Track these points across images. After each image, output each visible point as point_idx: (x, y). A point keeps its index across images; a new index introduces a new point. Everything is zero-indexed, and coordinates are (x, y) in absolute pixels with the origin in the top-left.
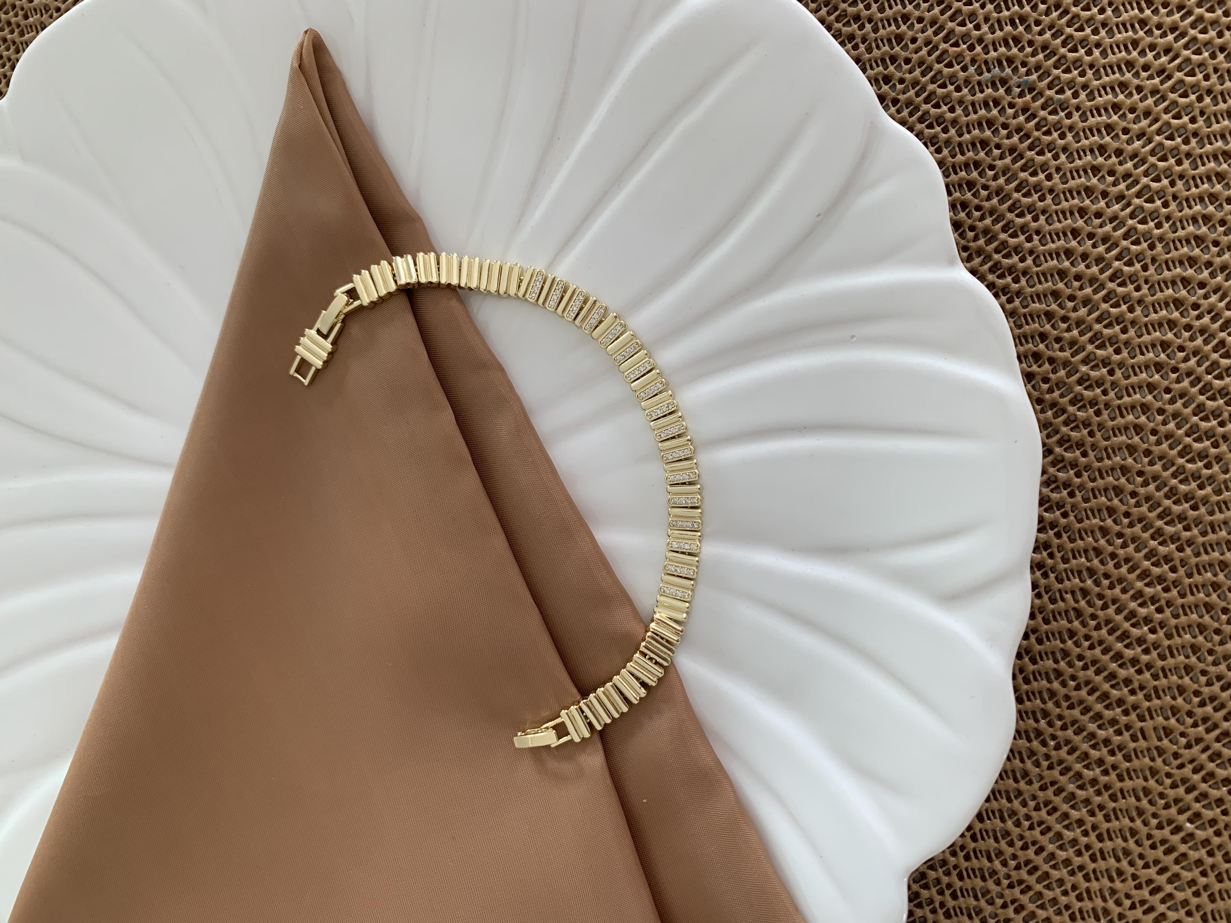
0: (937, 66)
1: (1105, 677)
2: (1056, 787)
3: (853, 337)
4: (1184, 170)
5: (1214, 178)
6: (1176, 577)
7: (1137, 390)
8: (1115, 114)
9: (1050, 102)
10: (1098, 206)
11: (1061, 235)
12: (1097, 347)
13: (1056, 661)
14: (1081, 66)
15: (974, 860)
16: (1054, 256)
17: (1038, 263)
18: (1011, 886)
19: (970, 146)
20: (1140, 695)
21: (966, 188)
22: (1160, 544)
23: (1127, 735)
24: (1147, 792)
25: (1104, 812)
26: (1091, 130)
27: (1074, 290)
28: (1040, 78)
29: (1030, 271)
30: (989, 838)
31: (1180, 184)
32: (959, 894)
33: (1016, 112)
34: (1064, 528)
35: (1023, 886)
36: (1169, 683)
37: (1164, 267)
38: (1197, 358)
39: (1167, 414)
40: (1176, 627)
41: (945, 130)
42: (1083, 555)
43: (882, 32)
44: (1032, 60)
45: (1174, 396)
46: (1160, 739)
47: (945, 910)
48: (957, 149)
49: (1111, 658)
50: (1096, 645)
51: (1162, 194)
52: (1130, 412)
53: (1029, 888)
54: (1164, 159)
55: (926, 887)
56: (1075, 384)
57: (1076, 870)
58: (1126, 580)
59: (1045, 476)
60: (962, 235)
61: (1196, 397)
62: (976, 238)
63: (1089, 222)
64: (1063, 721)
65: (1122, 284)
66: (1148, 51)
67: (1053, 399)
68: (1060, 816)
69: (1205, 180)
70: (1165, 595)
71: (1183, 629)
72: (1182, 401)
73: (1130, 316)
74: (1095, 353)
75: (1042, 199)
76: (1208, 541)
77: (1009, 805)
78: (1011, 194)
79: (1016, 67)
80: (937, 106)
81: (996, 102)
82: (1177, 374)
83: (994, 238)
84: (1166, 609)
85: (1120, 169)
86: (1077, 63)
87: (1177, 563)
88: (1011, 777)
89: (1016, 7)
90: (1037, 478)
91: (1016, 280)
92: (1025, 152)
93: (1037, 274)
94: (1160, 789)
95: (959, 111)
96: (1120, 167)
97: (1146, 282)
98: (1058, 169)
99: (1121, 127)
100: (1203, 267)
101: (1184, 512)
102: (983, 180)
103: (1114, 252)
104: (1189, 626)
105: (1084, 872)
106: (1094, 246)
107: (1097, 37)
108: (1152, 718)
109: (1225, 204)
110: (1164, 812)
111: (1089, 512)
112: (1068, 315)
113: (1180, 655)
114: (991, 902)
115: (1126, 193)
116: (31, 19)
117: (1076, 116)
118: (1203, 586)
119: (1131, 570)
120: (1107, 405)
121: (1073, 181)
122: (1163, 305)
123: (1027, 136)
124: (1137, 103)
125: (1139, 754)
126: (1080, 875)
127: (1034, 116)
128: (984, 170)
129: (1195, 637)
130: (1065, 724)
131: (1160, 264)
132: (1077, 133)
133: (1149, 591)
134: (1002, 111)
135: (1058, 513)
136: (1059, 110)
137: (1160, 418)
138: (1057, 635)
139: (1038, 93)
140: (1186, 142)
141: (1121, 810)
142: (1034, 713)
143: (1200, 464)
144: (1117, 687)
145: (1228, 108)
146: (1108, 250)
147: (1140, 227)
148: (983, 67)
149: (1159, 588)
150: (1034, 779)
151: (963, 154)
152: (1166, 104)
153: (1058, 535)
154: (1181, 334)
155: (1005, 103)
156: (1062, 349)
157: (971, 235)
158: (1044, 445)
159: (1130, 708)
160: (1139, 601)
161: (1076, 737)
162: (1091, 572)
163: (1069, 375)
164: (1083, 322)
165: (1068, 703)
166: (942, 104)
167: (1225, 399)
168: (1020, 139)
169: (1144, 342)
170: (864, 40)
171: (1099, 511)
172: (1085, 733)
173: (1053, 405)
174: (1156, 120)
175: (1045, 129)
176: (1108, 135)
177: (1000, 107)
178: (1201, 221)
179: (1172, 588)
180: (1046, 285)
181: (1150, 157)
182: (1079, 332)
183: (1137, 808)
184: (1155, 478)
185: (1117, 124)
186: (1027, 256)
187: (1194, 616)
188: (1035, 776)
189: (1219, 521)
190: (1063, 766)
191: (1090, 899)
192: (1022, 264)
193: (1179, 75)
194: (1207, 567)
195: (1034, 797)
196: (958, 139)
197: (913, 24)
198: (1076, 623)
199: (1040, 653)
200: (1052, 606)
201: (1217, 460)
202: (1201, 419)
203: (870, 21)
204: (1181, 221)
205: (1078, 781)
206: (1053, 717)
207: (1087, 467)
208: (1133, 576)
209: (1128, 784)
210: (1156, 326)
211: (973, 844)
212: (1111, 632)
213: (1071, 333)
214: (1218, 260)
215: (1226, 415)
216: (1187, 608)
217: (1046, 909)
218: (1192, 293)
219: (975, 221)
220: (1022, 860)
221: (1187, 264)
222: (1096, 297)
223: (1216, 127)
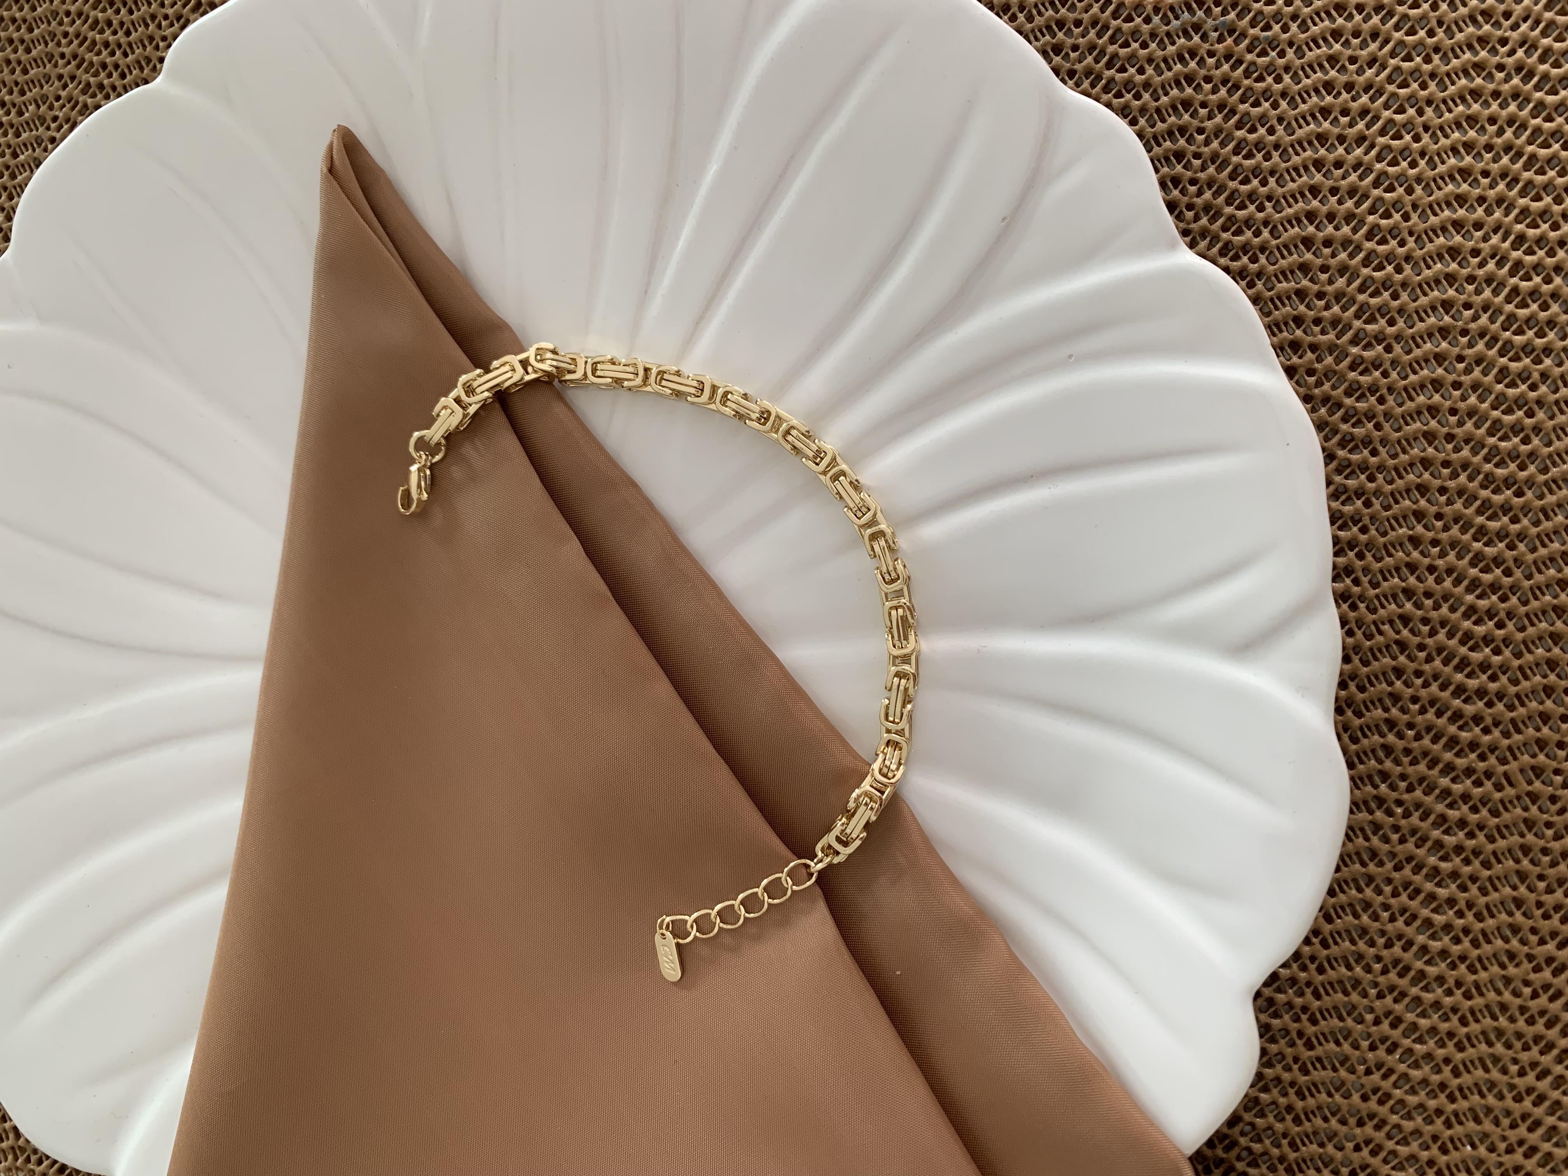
0: (1114, 23)
1: (1449, 719)
2: (1414, 863)
3: (1070, 356)
4: (1431, 94)
5: (1468, 97)
6: (1513, 582)
7: (1423, 364)
8: (1337, 42)
9: (1256, 43)
10: (1336, 153)
11: (1298, 196)
12: (1366, 322)
13: (1386, 710)
15: (1330, 972)
16: (1294, 222)
17: (1276, 235)
18: (1380, 996)
19: (1170, 110)
20: (1496, 733)
21: (1174, 161)
22: (1486, 544)
23: (1488, 785)
24: (1526, 850)
25: (1478, 884)
26: (1311, 66)
27: (1326, 259)
28: (1240, 16)
29: (1267, 245)
30: (1343, 941)
31: (1429, 112)
32: (1319, 1016)
33: (1218, 61)
34: (1367, 545)
35: (1395, 994)
36: (1528, 711)
37: (1429, 212)
38: (1488, 314)
39: (1465, 386)
40: (1524, 642)
41: (1137, 97)
42: (1395, 575)
45: (1470, 364)
46: (1530, 783)
47: (1304, 1040)
48: (1156, 116)
49: (1452, 693)
50: (1431, 680)
51: (1410, 127)
52: (1420, 392)
53: (1403, 994)
54: (1404, 85)
55: (1276, 1015)
56: (1347, 371)
57: (1458, 962)
58: (1452, 596)
59: (1332, 488)
60: (1179, 218)
61: (1496, 361)
62: (1197, 218)
63: (1329, 175)
64: (1408, 781)
65: (1383, 241)
67: (1324, 393)
68: (1425, 899)
69: (1458, 101)
70: (1503, 605)
71: (1533, 642)
72: (1481, 368)
73: (1398, 277)
74: (1364, 330)
75: (1267, 157)
76: (1543, 530)
77: (1360, 896)
78: (1230, 159)
79: (1209, 8)
80: (1122, 70)
81: (1193, 54)
82: (1468, 337)
83: (1218, 214)
84: (1507, 622)
85: (1355, 106)
87: (1511, 563)
88: (1357, 861)
90: (1321, 492)
91: (1254, 260)
92: (1237, 106)
93: (1278, 248)
94: (1542, 843)
95: (1150, 71)
96: (1353, 104)
97: (1411, 234)
98: (1280, 120)
99: (1346, 57)
100: (1476, 204)
101: (1507, 501)
102: (1193, 148)
103: (1366, 205)
104: (1540, 638)
105: (1467, 963)
106: (1340, 202)
108: (1515, 758)
109: (1487, 126)
110: (1551, 872)
111: (1392, 521)
112: (1324, 289)
113: (1535, 675)
114: (1360, 1021)
115: (1367, 132)
116: (22, 157)
117: (1290, 53)
118: (1547, 586)
119: (1457, 582)
120: (1390, 389)
121: (1301, 131)
122: (1436, 258)
123: (1237, 87)
124: (1360, 25)
125: (1508, 805)
126: (1463, 967)
127: (1240, 62)
128: (1191, 135)
129: (1549, 650)
130: (1411, 784)
131: (1423, 211)
132: (1296, 73)
133: (1483, 604)
134: (1201, 62)
135: (1355, 529)
136: (1269, 50)
137: (1457, 393)
138: (1381, 677)
139: (1240, 35)
140: (1428, 60)
141: (1498, 878)
142: (1370, 777)
143: (1516, 440)
144: (1465, 728)
145: (1470, 12)
146: (1358, 204)
147: (1391, 170)
148: (1170, 14)
150: (1385, 858)
151: (1163, 121)
152: (1395, 19)
153: (1360, 556)
154: (1464, 288)
155: (1203, 52)
156: (1323, 332)
157: (1190, 215)
158: (1324, 450)
159: (1487, 751)
160: (1473, 618)
161: (1427, 798)
162: (1409, 593)
163: (1338, 361)
164: (1344, 294)
165: (1410, 758)
166: (1127, 66)
167: (1532, 357)
168: (1228, 91)
169: (1421, 306)
170: (1022, 8)
171: (1405, 517)
172: (1437, 791)
173: (1326, 400)
174: (1387, 41)
175: (1255, 75)
176: (1333, 69)
177: (1198, 58)
178: (1462, 150)
179: (1510, 595)
180: (1290, 259)
181: (1387, 86)
182: (1341, 308)
183: (1518, 872)
184: (1465, 466)
185: (1340, 53)
186: (1262, 228)
187: (1544, 625)
188: (1386, 855)
189: (1551, 504)
190: (1418, 836)
191: (1481, 994)
192: (1257, 239)
194: (1548, 562)
195: (1389, 881)
196: (1154, 104)
198: (1402, 659)
199: (1364, 702)
200: (1368, 643)
201: (1536, 431)
202: (1507, 386)
204: (1439, 155)
205: (1439, 851)
206: (1394, 778)
207: (1381, 468)
208: (1460, 589)
209: (1501, 844)
210: (1433, 285)
211: (1325, 952)
212: (1446, 662)
213: (1331, 311)
214: (1491, 193)
215: (1536, 376)
216: (1533, 617)
217: (1430, 1017)
218: (1467, 236)
219: (1191, 197)
220: (1388, 960)
221: (1455, 204)
222: (1354, 262)
223: (1459, 36)
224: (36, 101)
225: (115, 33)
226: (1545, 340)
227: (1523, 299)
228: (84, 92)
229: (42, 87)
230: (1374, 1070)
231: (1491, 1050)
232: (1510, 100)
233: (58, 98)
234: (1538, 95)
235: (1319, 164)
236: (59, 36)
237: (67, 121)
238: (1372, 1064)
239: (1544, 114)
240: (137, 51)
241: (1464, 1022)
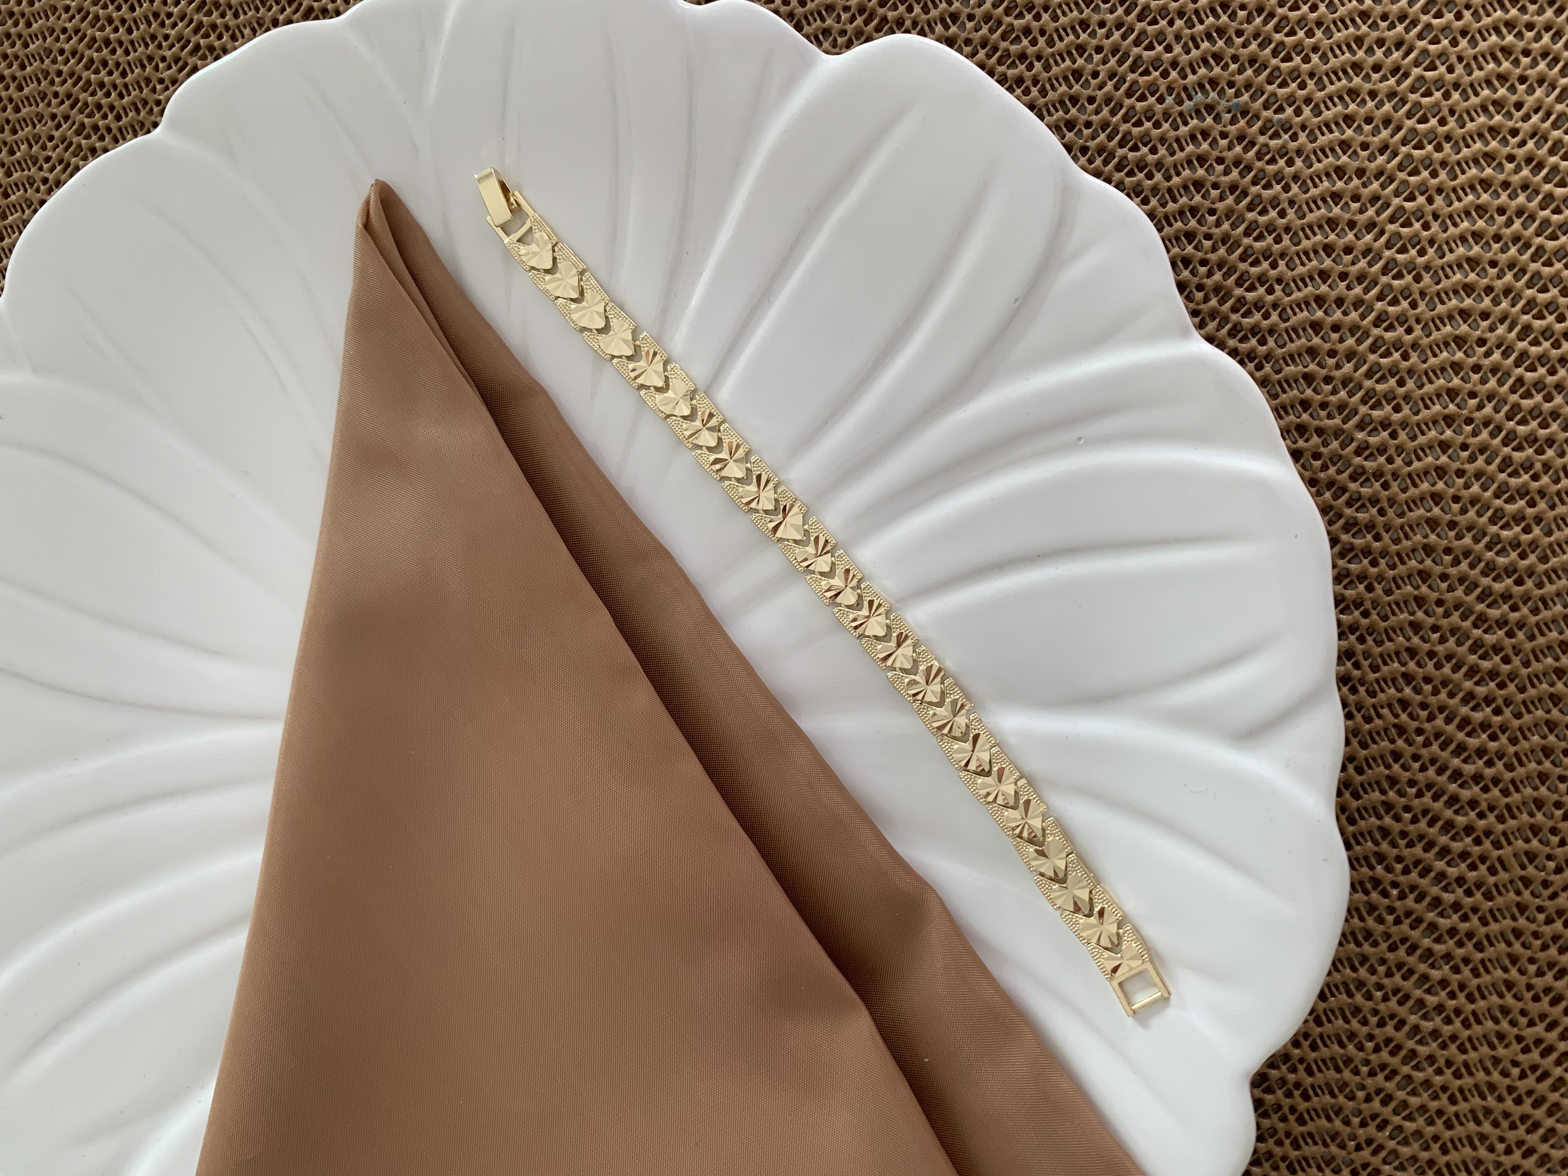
0: (1128, 102)
1: (1446, 802)
2: (1408, 944)
3: (1079, 439)
4: (1441, 183)
5: (1478, 187)
6: (1511, 669)
7: (1428, 451)
8: (1349, 128)
9: (1269, 125)
10: (1346, 239)
11: (1307, 280)
12: (1372, 408)
13: (1383, 792)
14: (1299, 76)
15: (1324, 1049)
16: (1303, 306)
17: (1285, 318)
18: (1372, 1074)
19: (1182, 191)
20: (1491, 818)
21: (1185, 241)
22: (1486, 632)
23: (1483, 869)
24: (1517, 933)
25: (1470, 966)
26: (1323, 151)
27: (1334, 344)
28: (1253, 98)
29: (1277, 328)
30: (1336, 1019)
32: (1311, 1093)
33: (1231, 142)
34: (1367, 629)
35: (1387, 1072)
36: (1523, 797)
37: (1436, 300)
38: (1493, 403)
39: (1468, 474)
40: (1521, 729)
41: (1149, 176)
42: (1395, 659)
43: (1055, 70)
44: (1239, 79)
45: (1473, 453)
46: (1523, 867)
47: (1296, 1115)
48: (1167, 196)
49: (1450, 777)
50: (1428, 765)
51: (1420, 214)
52: (1424, 479)
53: (1394, 1072)
54: (1415, 172)
55: (1269, 1090)
56: (1353, 455)
57: (1448, 1042)
58: (1451, 681)
59: (1335, 571)
60: (1189, 298)
61: (1499, 450)
62: (1206, 299)
63: (1338, 260)
64: (1404, 863)
65: (1390, 328)
66: (1375, 47)
67: (1329, 477)
68: (1419, 979)
69: (1468, 190)
70: (1502, 692)
71: (1529, 729)
72: (1484, 456)
73: (1405, 364)
74: (1370, 415)
75: (1278, 240)
76: (1542, 619)
77: (1354, 975)
78: (1241, 240)
79: (1223, 89)
80: (1135, 148)
82: (1472, 426)
83: (1228, 295)
84: (1505, 709)
85: (1366, 192)
86: (1295, 74)
87: (1510, 651)
88: (1353, 942)
89: (1211, 19)
90: (1328, 575)
91: (1263, 342)
92: (1249, 188)
93: (1287, 331)
94: (1533, 927)
95: (1162, 151)
96: (1364, 190)
97: (1418, 321)
98: (1291, 203)
99: (1358, 143)
100: (1483, 294)
101: (1507, 589)
102: (1204, 229)
103: (1374, 292)
104: (1536, 725)
105: (1458, 1043)
106: (1349, 288)
107: (1313, 40)
108: (1510, 843)
109: (1496, 216)
110: (1541, 955)
111: (1394, 606)
112: (1331, 374)
113: (1530, 762)
114: (1352, 1097)
115: (1377, 219)
117: (1303, 137)
118: (1544, 675)
119: (1456, 669)
120: (1395, 475)
121: (1312, 215)
122: (1442, 347)
123: (1249, 168)
124: (1372, 112)
125: (1501, 888)
126: (1453, 1048)
127: (1253, 144)
128: (1203, 216)
129: (1544, 737)
130: (1407, 866)
131: (1431, 298)
132: (1308, 157)
133: (1481, 690)
134: (1214, 144)
135: (1357, 613)
136: (1281, 132)
137: (1460, 481)
138: (1379, 761)
139: (1252, 117)
140: (1439, 148)
141: (1490, 960)
142: (1366, 858)
143: (1518, 529)
144: (1461, 812)
145: (1481, 102)
146: (1366, 290)
147: (1400, 257)
148: (1183, 94)
149: (1492, 685)
150: (1379, 939)
151: (1175, 201)
152: (1407, 107)
153: (1362, 640)
154: (1470, 377)
155: (1215, 134)
156: (1330, 416)
157: (1199, 295)
158: (1329, 533)
159: (1482, 835)
160: (1471, 705)
161: (1422, 881)
162: (1408, 678)
163: (1343, 446)
164: (1351, 380)
165: (1406, 841)
166: (1140, 145)
167: (1535, 447)
168: (1240, 173)
169: (1427, 393)
170: (1035, 82)
171: (1405, 603)
172: (1433, 874)
173: (1331, 484)
174: (1399, 128)
175: (1268, 157)
176: (1345, 154)
177: (1210, 139)
178: (1471, 240)
179: (1508, 682)
180: (1298, 343)
181: (1398, 173)
182: (1347, 393)
183: (1509, 955)
184: (1467, 553)
185: (1353, 139)
186: (1271, 310)
187: (1540, 713)
188: (1380, 935)
189: (1550, 593)
190: (1414, 917)
191: (1471, 1074)
192: (1267, 322)
193: (1416, 71)
194: (1546, 651)
195: (1383, 961)
196: (1167, 184)
197: (1090, 55)
198: (1400, 743)
199: (1362, 785)
200: (1367, 726)
201: (1537, 521)
202: (1510, 475)
203: (1039, 58)
204: (1447, 243)
205: (1433, 933)
206: (1391, 861)
207: (1384, 553)
208: (1459, 675)
209: (1494, 927)
210: (1439, 372)
211: (1319, 1030)
212: (1443, 747)
213: (1338, 396)
214: (1499, 284)
215: (1538, 466)
216: (1529, 704)
217: (1419, 1095)
218: (1474, 327)
219: (1201, 278)
220: (1380, 1039)
221: (1463, 293)
222: (1362, 348)
223: (1470, 126)
224: (28, 140)
225: (110, 73)
226: (1548, 431)
227: (1528, 389)
228: (78, 133)
229: (34, 126)
230: (1364, 1146)
231: (1479, 1129)
232: (1519, 191)
233: (51, 138)
234: (1547, 187)
235: (1328, 249)
236: (53, 75)
237: (61, 162)
238: (1362, 1140)
239: (1552, 207)
240: (133, 93)
241: (1453, 1100)
